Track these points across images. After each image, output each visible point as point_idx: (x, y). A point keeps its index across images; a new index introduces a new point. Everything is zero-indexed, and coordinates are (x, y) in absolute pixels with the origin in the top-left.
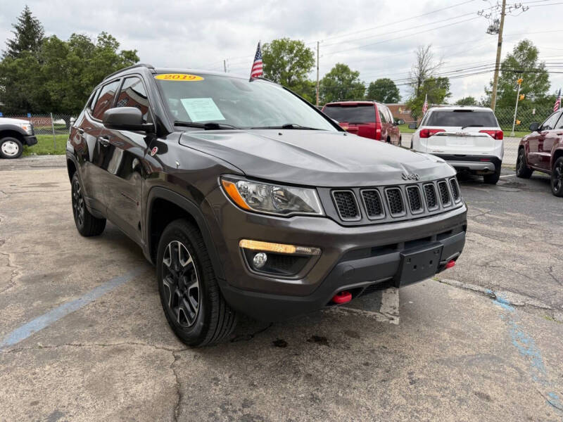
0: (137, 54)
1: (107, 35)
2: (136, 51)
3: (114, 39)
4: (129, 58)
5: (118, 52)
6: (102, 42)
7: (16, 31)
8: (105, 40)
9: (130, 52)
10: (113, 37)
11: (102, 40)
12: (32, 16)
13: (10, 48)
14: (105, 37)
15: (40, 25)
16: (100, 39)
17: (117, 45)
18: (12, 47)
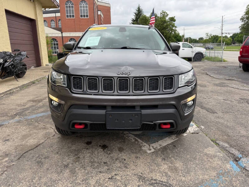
0: (175, 18)
1: (164, 12)
2: (174, 17)
3: (166, 13)
4: (171, 20)
5: (167, 18)
6: (162, 15)
7: (135, 15)
8: (163, 14)
9: (172, 17)
10: (166, 12)
11: (162, 14)
12: (140, 8)
13: (132, 22)
14: (163, 12)
15: (143, 11)
16: (161, 13)
17: (168, 15)
18: (133, 21)
